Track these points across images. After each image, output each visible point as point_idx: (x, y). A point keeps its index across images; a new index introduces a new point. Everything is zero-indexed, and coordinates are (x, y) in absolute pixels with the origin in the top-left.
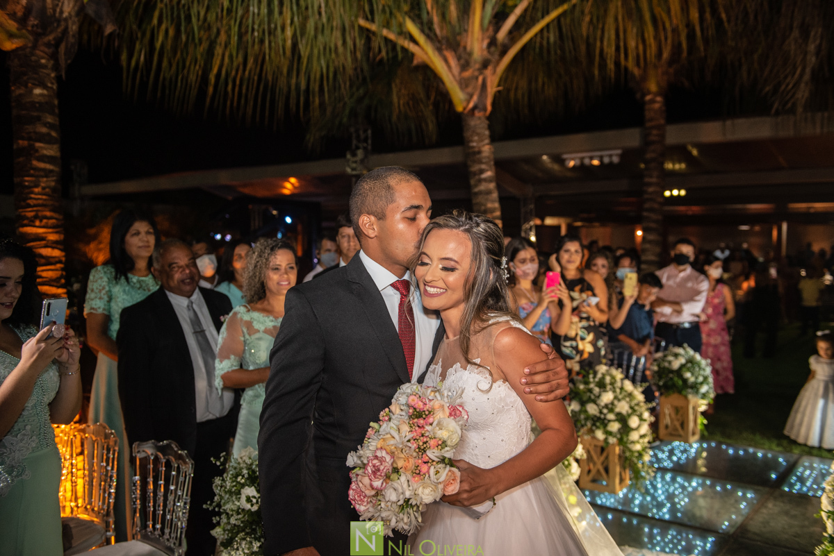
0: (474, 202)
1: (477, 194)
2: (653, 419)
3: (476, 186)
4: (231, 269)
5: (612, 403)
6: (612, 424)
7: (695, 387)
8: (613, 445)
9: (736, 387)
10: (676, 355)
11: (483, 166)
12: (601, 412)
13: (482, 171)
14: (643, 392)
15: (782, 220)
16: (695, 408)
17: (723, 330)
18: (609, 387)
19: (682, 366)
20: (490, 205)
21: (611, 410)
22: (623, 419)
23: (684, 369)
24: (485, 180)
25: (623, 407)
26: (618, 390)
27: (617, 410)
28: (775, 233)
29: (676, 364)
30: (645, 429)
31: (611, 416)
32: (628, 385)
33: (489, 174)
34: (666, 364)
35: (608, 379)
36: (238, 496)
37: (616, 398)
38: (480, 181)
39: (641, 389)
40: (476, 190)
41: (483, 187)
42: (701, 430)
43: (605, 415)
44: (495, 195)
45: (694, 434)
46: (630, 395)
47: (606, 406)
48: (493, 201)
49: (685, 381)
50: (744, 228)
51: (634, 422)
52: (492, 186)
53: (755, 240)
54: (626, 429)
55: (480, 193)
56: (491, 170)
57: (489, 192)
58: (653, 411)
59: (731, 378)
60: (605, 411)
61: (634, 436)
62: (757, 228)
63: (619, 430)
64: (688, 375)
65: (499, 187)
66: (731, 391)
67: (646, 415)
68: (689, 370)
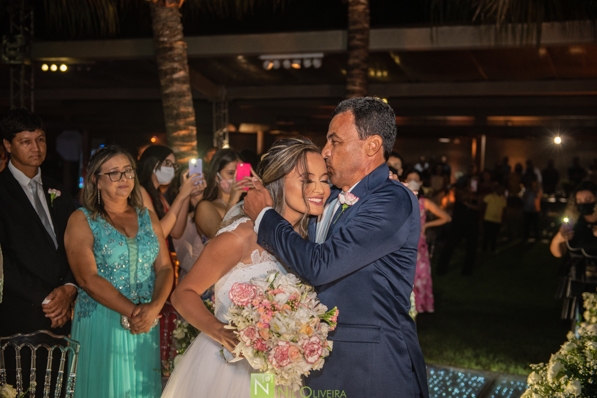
0: (164, 105)
1: (168, 96)
3: (167, 87)
9: (436, 305)
11: (176, 65)
13: (174, 71)
15: (481, 134)
17: (423, 246)
20: (182, 109)
24: (177, 80)
28: (474, 147)
33: (181, 74)
38: (172, 81)
40: (167, 91)
41: (175, 88)
44: (189, 98)
48: (186, 105)
50: (445, 140)
52: (185, 87)
53: (454, 153)
55: (172, 95)
56: (184, 69)
57: (181, 95)
59: (431, 296)
62: (457, 141)
65: (193, 90)
66: (431, 310)
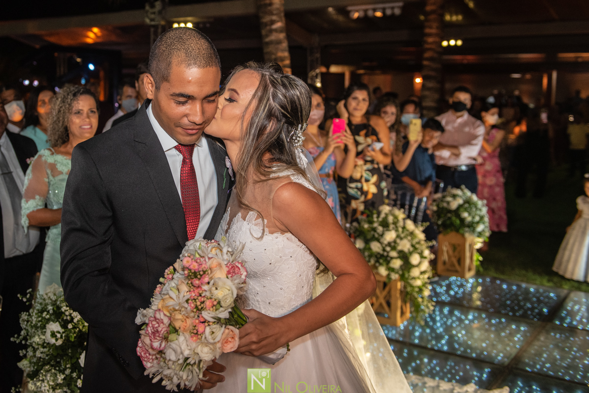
0: (265, 50)
1: (268, 44)
2: (433, 256)
3: (267, 36)
4: (36, 114)
5: (395, 242)
6: (394, 261)
7: (472, 226)
8: (395, 280)
9: (509, 226)
10: (454, 196)
11: (274, 18)
12: (384, 250)
13: (272, 22)
14: (424, 232)
15: (553, 69)
16: (471, 246)
17: (498, 171)
18: (391, 226)
19: (460, 206)
20: (280, 54)
21: (394, 248)
22: (404, 257)
23: (461, 209)
24: (276, 30)
25: (405, 245)
26: (400, 230)
27: (399, 248)
28: (545, 81)
29: (454, 205)
30: (425, 266)
31: (394, 254)
32: (410, 225)
33: (279, 25)
34: (445, 205)
35: (391, 219)
36: (44, 330)
37: (398, 236)
38: (271, 31)
39: (421, 229)
40: (267, 40)
41: (273, 37)
42: (477, 267)
43: (388, 252)
44: (285, 45)
45: (470, 269)
46: (412, 234)
47: (389, 244)
48: (283, 51)
49: (462, 220)
50: (516, 76)
51: (415, 259)
52: (282, 36)
53: (525, 87)
54: (407, 265)
55: (271, 42)
56: (281, 21)
57: (279, 42)
58: (432, 249)
59: (505, 217)
60: (388, 249)
61: (415, 272)
62: (528, 76)
63: (401, 266)
64: (465, 215)
65: (289, 37)
66: (504, 229)
67: (427, 253)
68: (466, 210)
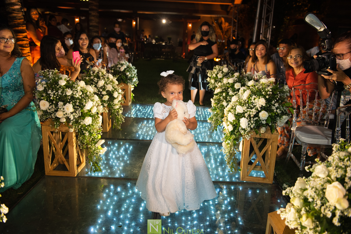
2: (123, 93)
5: (104, 86)
6: (105, 96)
7: (131, 79)
10: (122, 65)
12: (99, 91)
16: (130, 89)
18: (101, 78)
21: (104, 90)
22: (110, 94)
23: (126, 71)
25: (109, 88)
26: (106, 79)
27: (107, 89)
29: (122, 69)
30: (121, 97)
31: (104, 93)
32: (111, 76)
34: (118, 69)
35: (100, 74)
37: (106, 83)
39: (116, 79)
42: (132, 99)
43: (101, 92)
45: (130, 101)
46: (112, 82)
47: (101, 88)
49: (127, 76)
51: (115, 95)
53: (123, 26)
54: (112, 98)
58: (123, 90)
60: (101, 90)
61: (116, 102)
62: (124, 21)
63: (108, 99)
64: (128, 74)
67: (120, 91)
68: (128, 71)
